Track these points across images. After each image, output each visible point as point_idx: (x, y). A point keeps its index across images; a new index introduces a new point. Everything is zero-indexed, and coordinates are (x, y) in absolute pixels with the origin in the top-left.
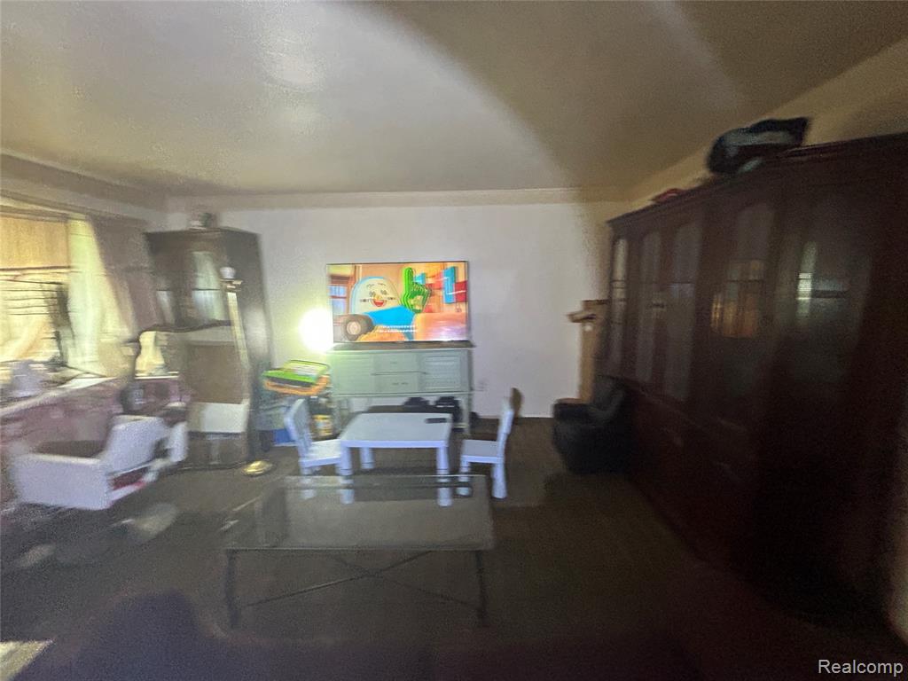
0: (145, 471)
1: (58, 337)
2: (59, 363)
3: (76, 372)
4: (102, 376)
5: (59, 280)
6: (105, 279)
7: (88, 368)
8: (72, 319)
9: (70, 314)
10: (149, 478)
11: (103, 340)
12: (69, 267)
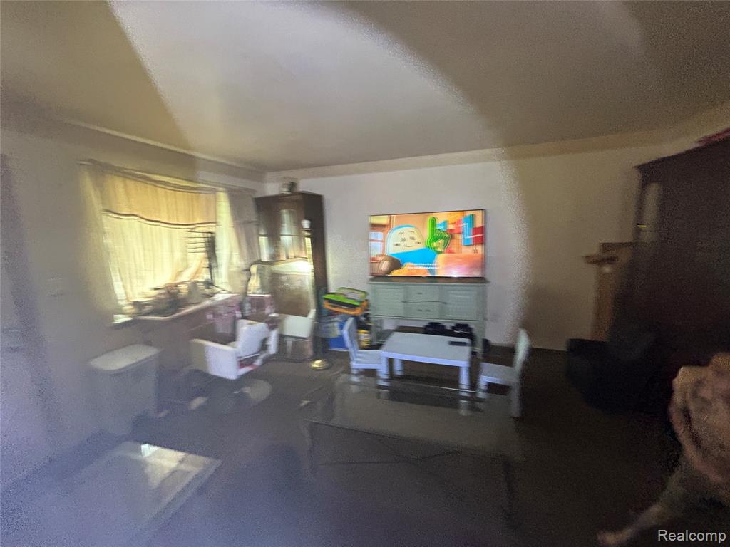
0: (256, 358)
1: (210, 267)
2: (209, 284)
3: (218, 290)
4: (230, 293)
5: (211, 231)
6: (232, 229)
7: (223, 286)
8: (217, 255)
9: (216, 252)
10: (258, 362)
11: (232, 269)
12: (215, 222)
